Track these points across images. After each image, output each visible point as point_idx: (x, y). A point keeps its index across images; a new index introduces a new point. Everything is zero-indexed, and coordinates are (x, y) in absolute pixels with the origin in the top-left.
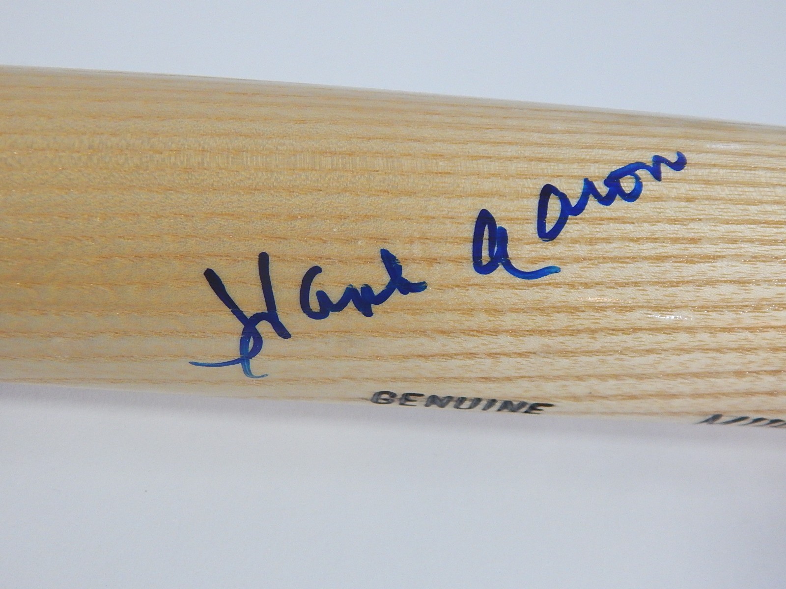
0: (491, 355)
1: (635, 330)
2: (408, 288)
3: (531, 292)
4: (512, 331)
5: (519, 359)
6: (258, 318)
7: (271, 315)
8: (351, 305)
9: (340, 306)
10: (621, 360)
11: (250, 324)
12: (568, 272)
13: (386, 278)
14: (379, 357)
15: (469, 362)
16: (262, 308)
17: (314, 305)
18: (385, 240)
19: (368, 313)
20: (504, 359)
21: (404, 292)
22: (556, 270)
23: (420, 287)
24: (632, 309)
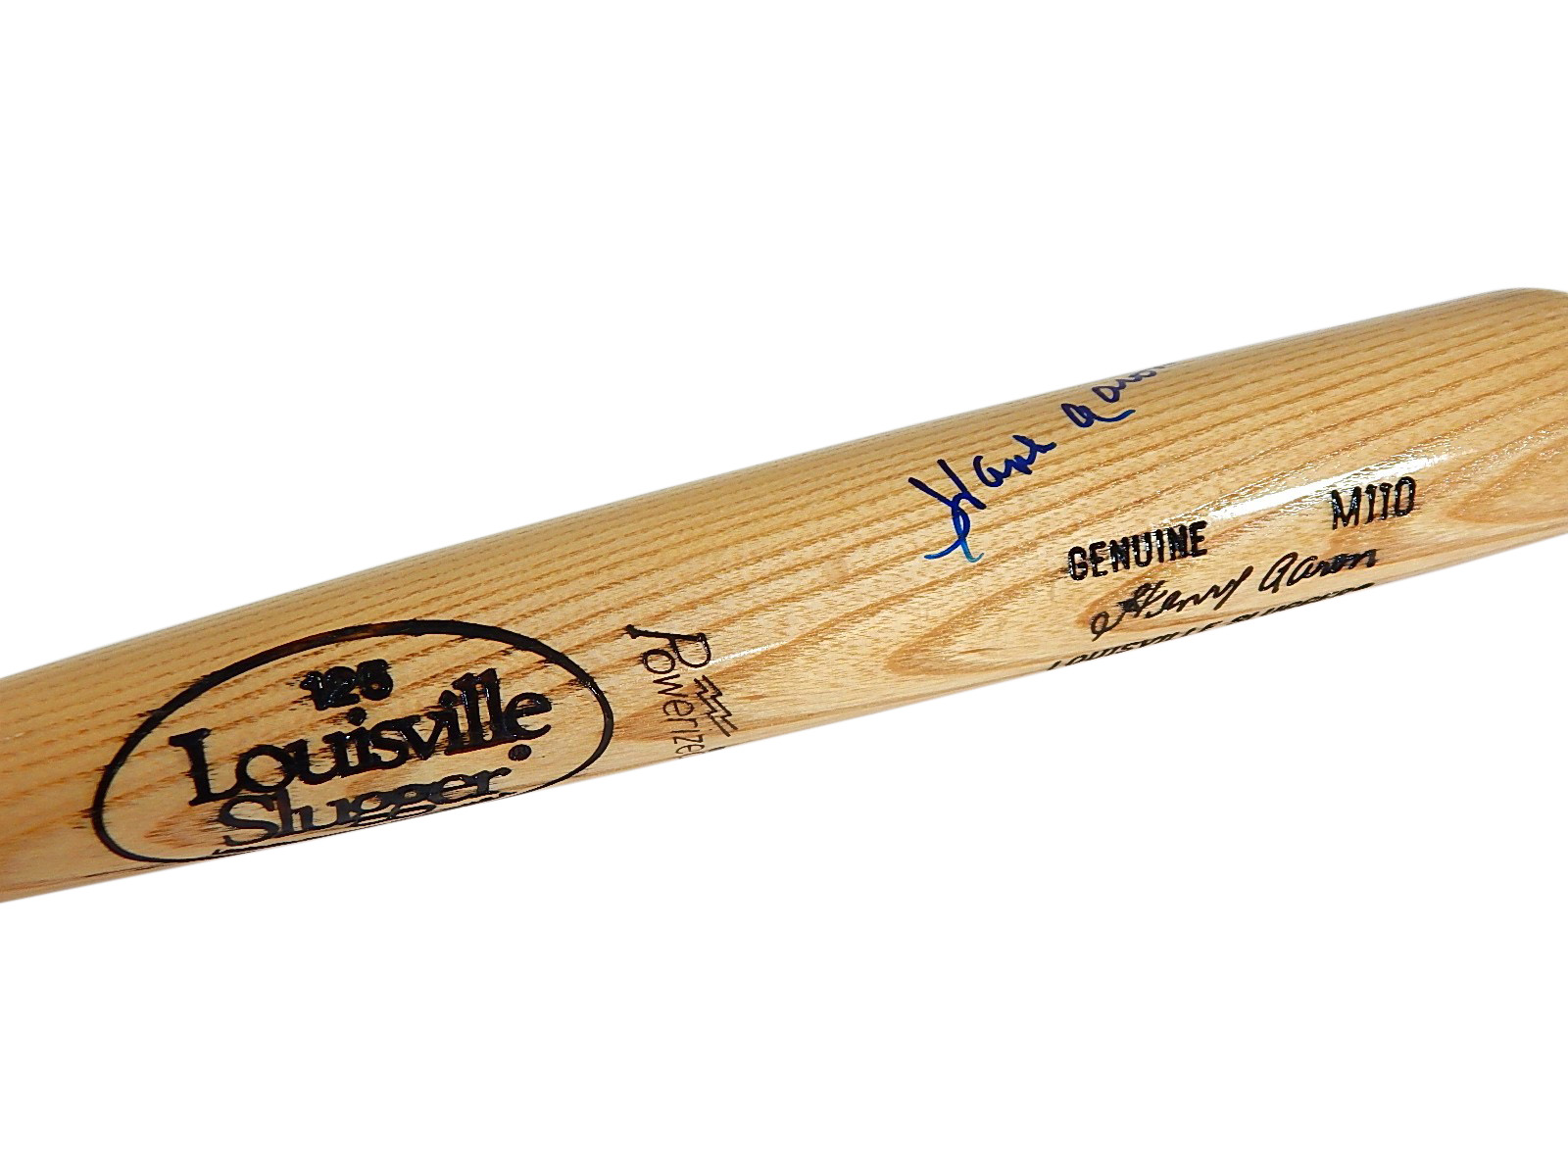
0: (1128, 477)
1: (1214, 426)
2: (1045, 449)
3: (1125, 427)
4: (1131, 453)
5: (1151, 474)
6: (957, 498)
7: (965, 494)
8: (1014, 471)
9: (1007, 474)
10: (1221, 451)
11: (954, 504)
12: (1140, 410)
13: (1028, 449)
14: (1054, 505)
15: (1118, 487)
16: (958, 491)
17: (990, 478)
18: (1013, 431)
19: (1029, 472)
20: (1141, 477)
21: (1044, 452)
22: (1134, 411)
23: (1052, 446)
24: (1199, 415)
